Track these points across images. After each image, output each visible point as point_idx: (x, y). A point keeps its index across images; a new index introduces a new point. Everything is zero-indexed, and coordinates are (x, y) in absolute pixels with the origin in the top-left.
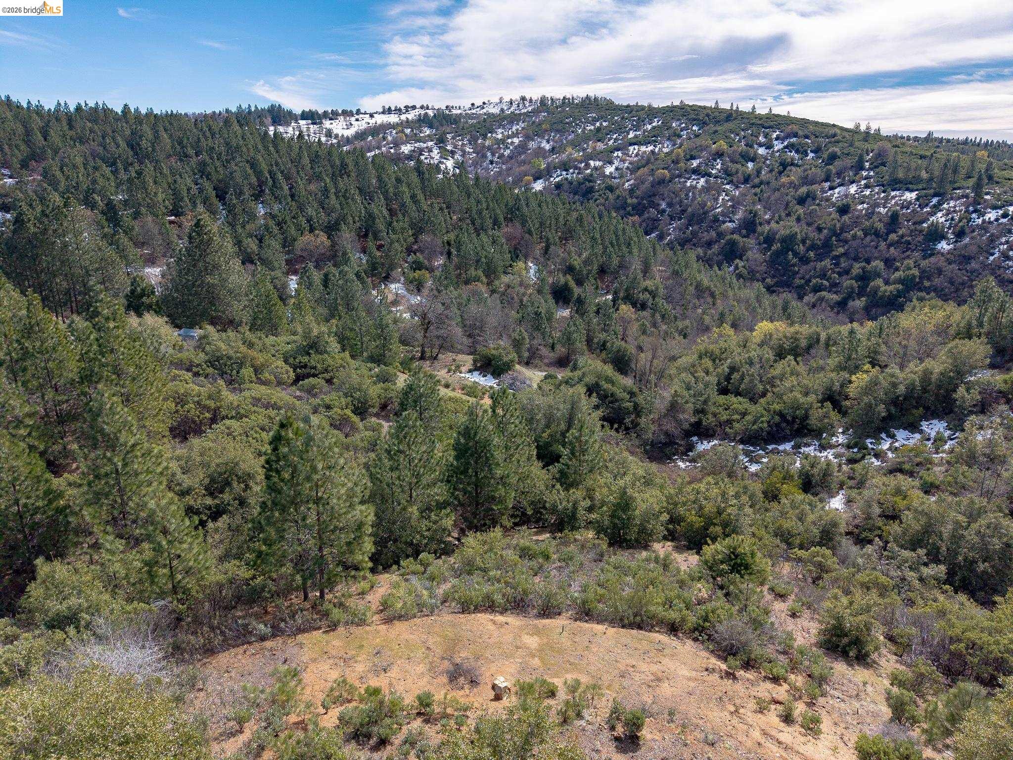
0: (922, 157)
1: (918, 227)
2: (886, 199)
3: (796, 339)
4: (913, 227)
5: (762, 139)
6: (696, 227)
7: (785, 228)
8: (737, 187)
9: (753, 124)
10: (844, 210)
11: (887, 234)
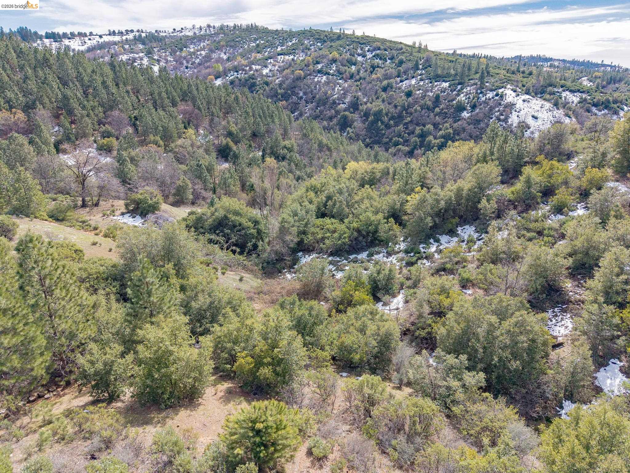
0: (451, 61)
1: (451, 104)
2: (432, 87)
3: (373, 173)
4: (448, 104)
5: (359, 51)
6: (322, 108)
7: (376, 106)
8: (346, 81)
9: (353, 41)
10: (409, 94)
11: (434, 108)
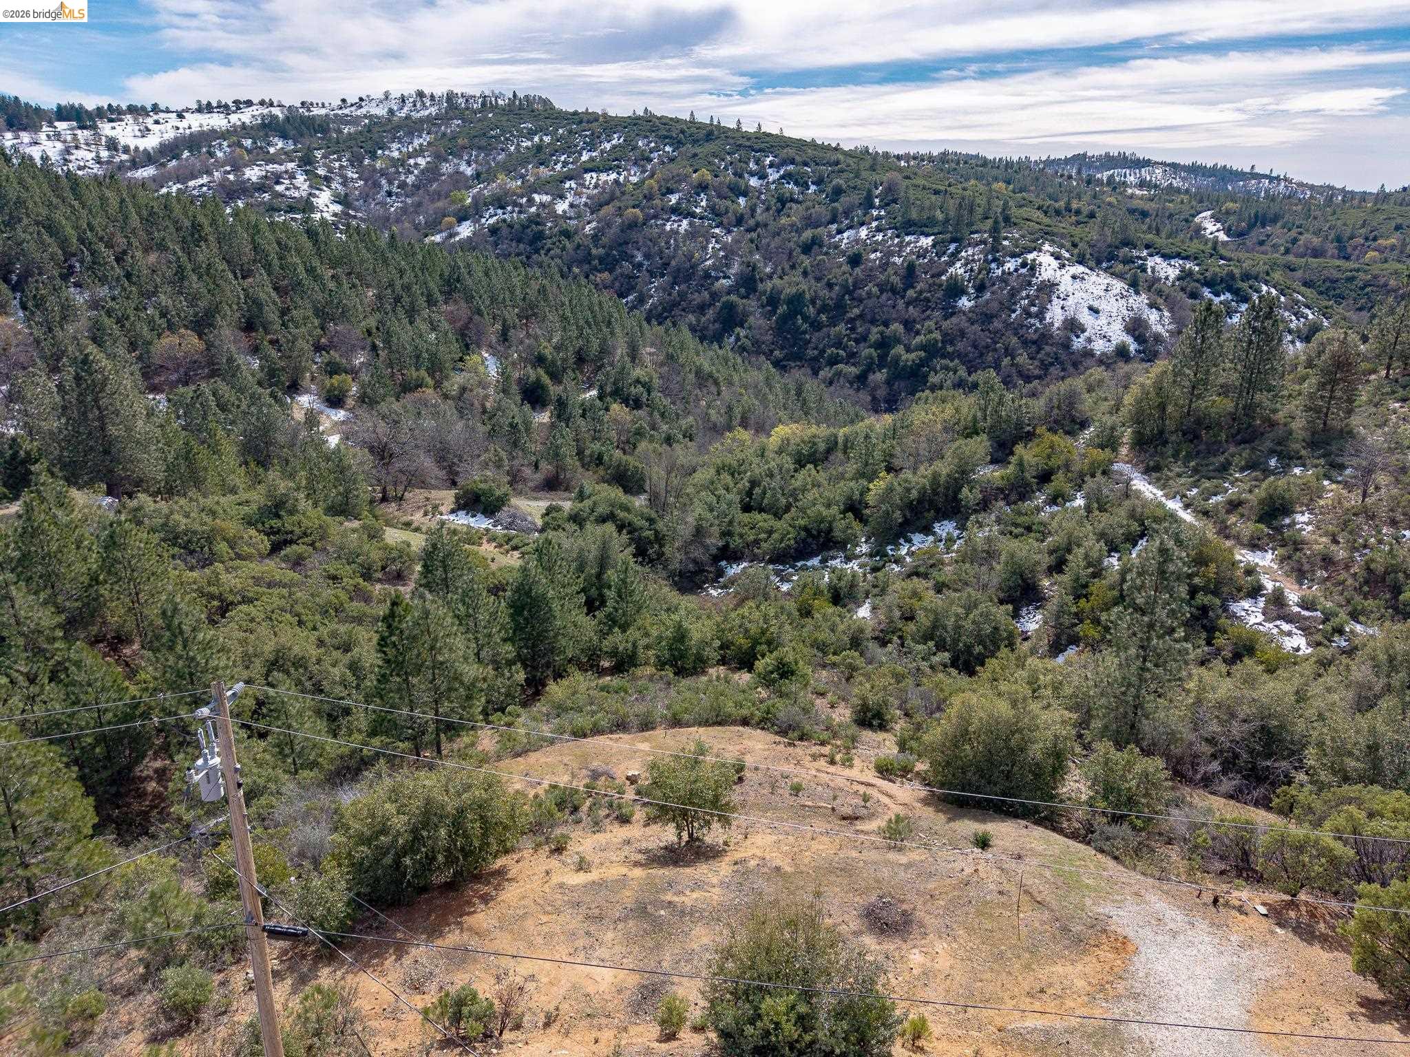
0: (936, 192)
1: (937, 281)
2: (901, 246)
3: (814, 444)
4: (931, 281)
5: (753, 166)
6: (684, 287)
7: (790, 284)
8: (729, 232)
9: (740, 146)
10: (855, 260)
11: (905, 290)
